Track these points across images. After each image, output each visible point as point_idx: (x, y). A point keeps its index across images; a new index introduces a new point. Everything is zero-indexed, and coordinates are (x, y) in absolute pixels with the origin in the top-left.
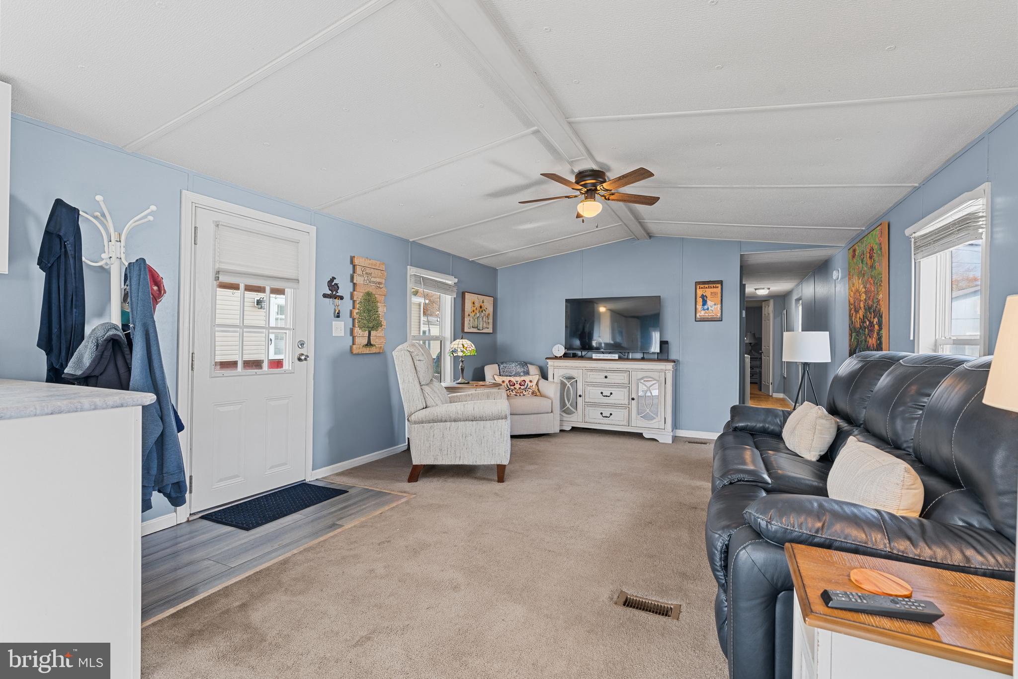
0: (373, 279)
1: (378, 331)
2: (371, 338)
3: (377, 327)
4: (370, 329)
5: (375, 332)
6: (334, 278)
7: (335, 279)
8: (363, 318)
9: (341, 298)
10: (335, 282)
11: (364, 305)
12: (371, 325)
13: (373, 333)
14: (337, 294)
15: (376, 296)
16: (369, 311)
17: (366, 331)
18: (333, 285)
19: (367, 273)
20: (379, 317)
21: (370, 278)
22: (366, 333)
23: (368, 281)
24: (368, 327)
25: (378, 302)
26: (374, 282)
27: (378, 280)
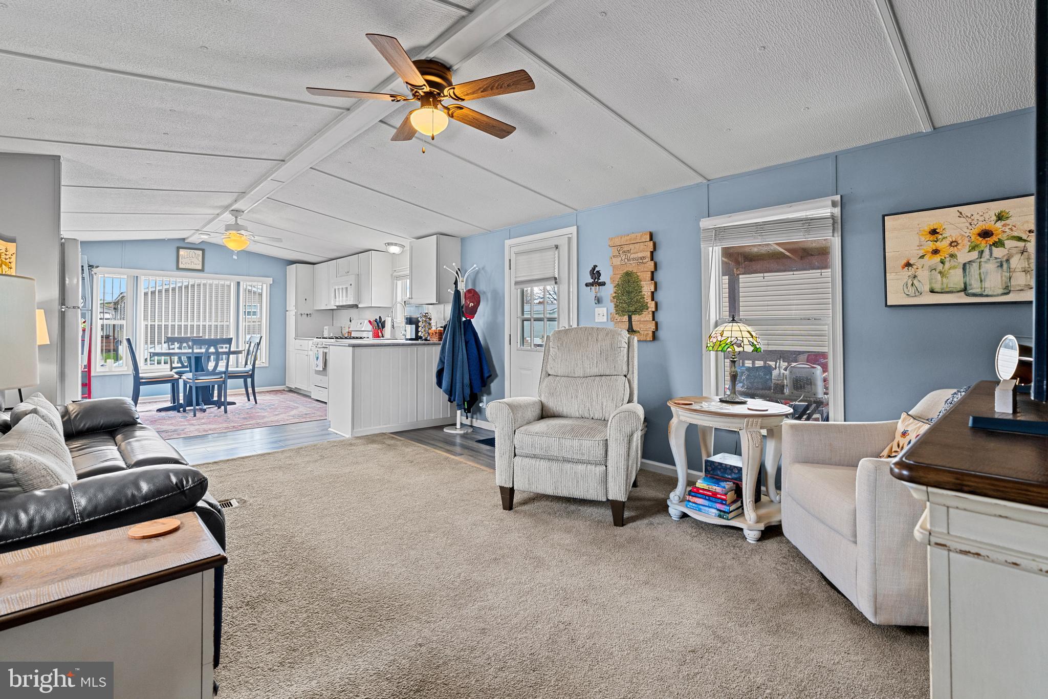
0: (632, 256)
1: (643, 315)
2: (633, 323)
3: (642, 311)
4: (630, 314)
5: (637, 316)
6: (595, 266)
7: (597, 266)
8: (621, 301)
9: (603, 284)
10: (597, 269)
11: (622, 287)
12: (632, 309)
13: (635, 318)
14: (599, 281)
15: (638, 274)
16: (629, 293)
17: (624, 315)
18: (595, 273)
19: (624, 252)
20: (644, 298)
21: (629, 255)
22: (626, 318)
23: (626, 260)
24: (629, 311)
25: (641, 281)
26: (633, 259)
27: (640, 255)
